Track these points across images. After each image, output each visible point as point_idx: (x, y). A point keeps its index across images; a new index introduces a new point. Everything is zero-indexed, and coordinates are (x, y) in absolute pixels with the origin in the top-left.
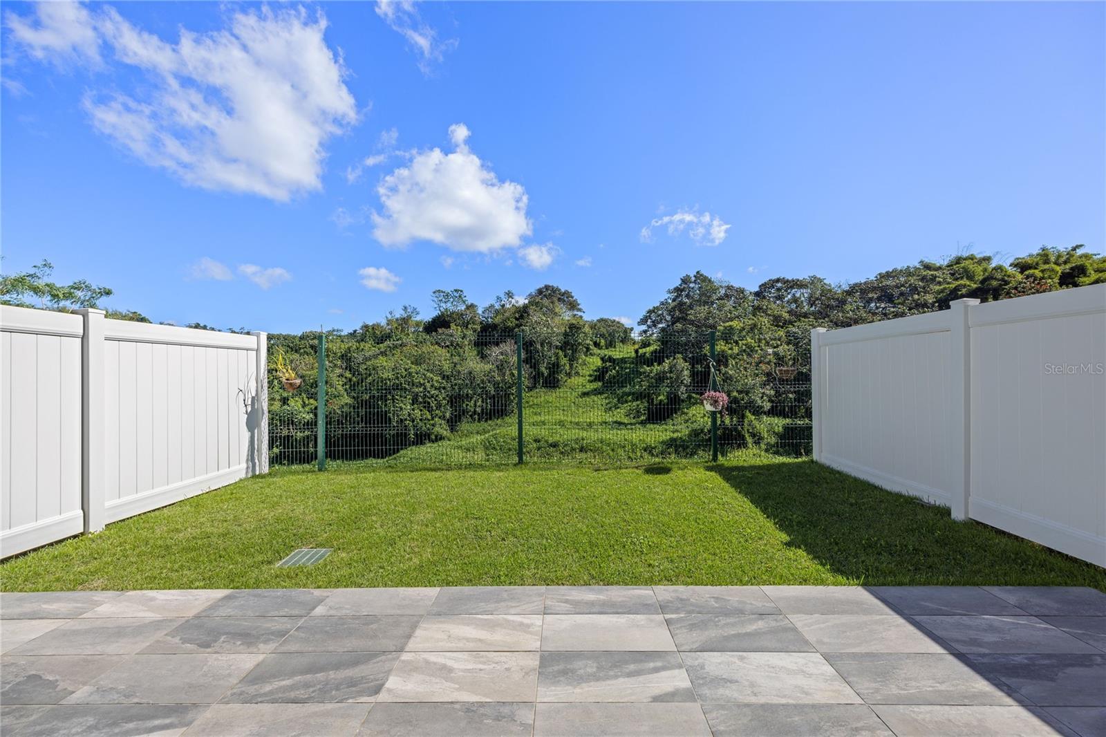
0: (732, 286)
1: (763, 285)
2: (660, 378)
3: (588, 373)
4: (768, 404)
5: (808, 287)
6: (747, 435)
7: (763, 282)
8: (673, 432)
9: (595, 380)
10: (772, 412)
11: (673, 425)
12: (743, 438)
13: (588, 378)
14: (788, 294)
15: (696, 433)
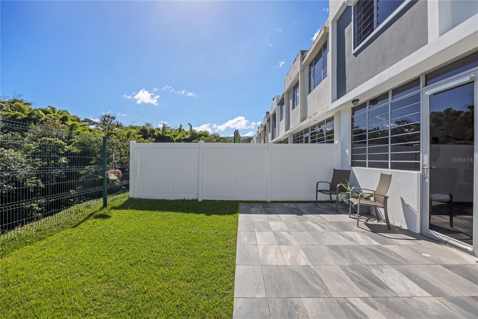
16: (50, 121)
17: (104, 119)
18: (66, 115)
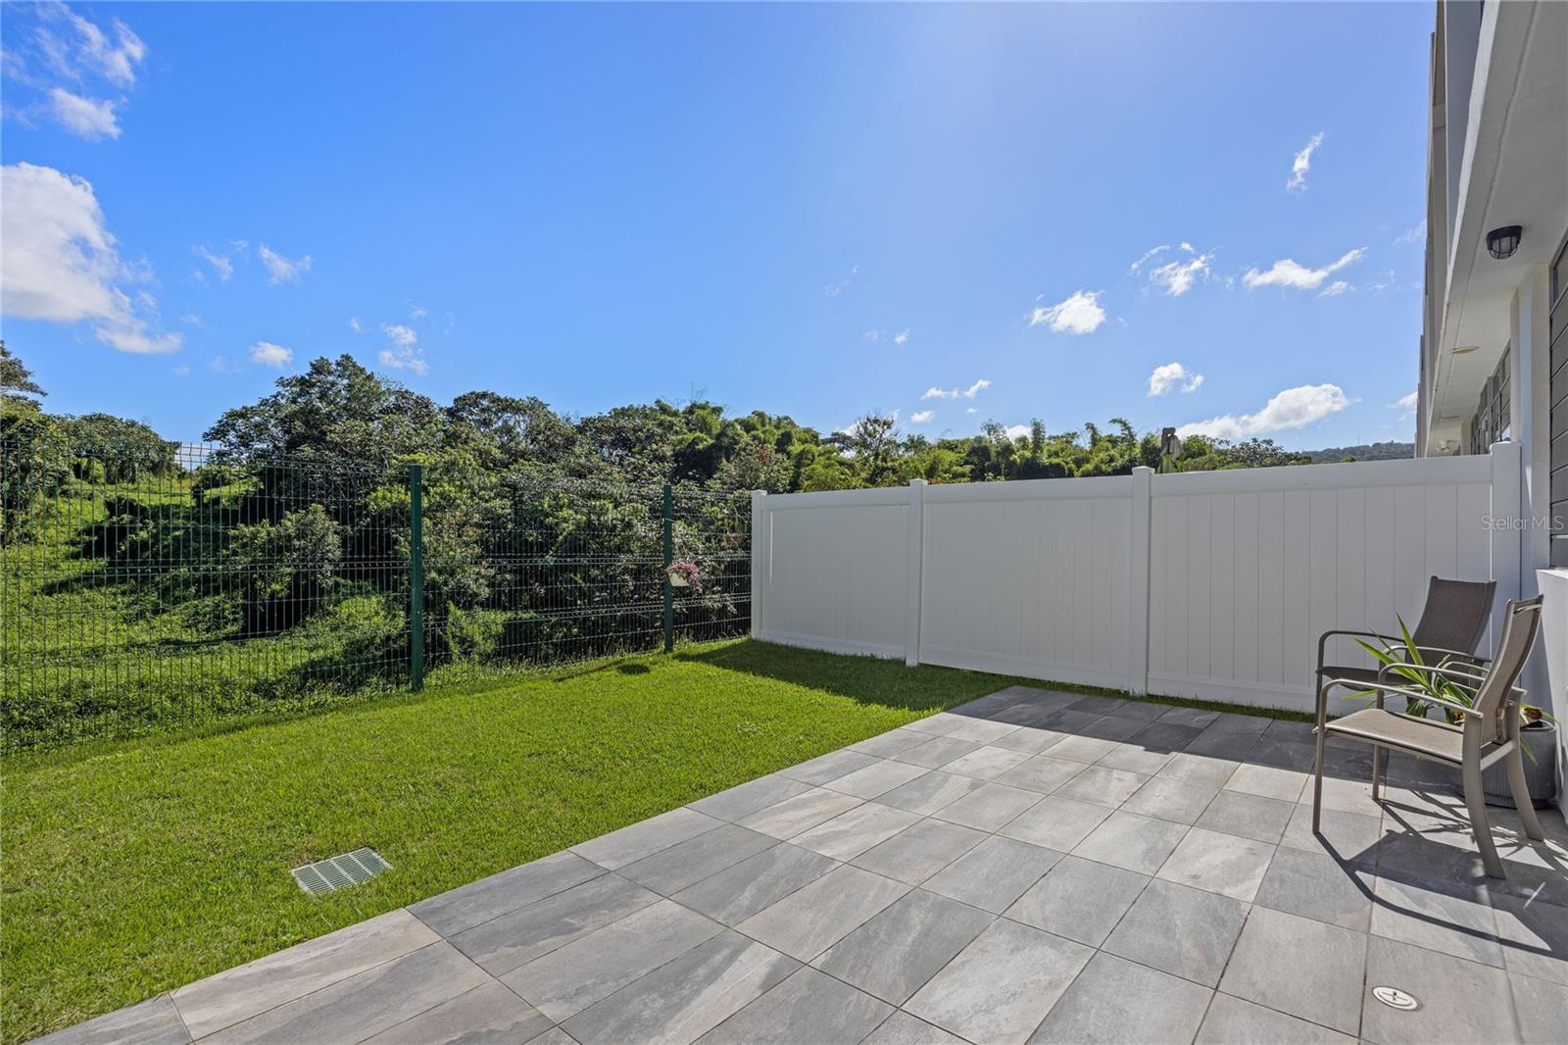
0: (406, 392)
1: (460, 398)
2: (278, 548)
3: (63, 538)
4: (487, 590)
5: (526, 413)
6: (451, 644)
7: (461, 395)
8: (310, 650)
9: (87, 553)
10: (492, 604)
11: (307, 637)
12: (446, 647)
13: (64, 549)
14: (499, 419)
15: (356, 648)
16: (753, 448)
17: (866, 428)
18: (789, 428)
